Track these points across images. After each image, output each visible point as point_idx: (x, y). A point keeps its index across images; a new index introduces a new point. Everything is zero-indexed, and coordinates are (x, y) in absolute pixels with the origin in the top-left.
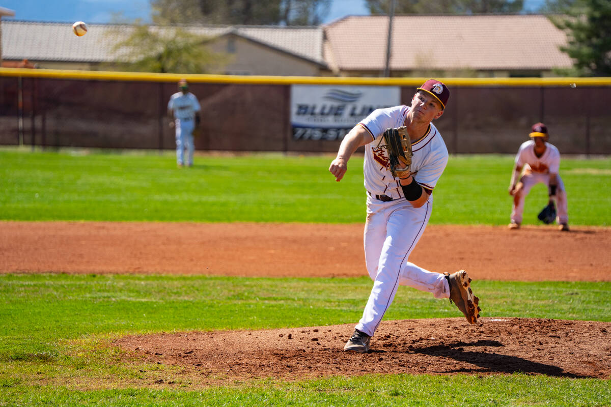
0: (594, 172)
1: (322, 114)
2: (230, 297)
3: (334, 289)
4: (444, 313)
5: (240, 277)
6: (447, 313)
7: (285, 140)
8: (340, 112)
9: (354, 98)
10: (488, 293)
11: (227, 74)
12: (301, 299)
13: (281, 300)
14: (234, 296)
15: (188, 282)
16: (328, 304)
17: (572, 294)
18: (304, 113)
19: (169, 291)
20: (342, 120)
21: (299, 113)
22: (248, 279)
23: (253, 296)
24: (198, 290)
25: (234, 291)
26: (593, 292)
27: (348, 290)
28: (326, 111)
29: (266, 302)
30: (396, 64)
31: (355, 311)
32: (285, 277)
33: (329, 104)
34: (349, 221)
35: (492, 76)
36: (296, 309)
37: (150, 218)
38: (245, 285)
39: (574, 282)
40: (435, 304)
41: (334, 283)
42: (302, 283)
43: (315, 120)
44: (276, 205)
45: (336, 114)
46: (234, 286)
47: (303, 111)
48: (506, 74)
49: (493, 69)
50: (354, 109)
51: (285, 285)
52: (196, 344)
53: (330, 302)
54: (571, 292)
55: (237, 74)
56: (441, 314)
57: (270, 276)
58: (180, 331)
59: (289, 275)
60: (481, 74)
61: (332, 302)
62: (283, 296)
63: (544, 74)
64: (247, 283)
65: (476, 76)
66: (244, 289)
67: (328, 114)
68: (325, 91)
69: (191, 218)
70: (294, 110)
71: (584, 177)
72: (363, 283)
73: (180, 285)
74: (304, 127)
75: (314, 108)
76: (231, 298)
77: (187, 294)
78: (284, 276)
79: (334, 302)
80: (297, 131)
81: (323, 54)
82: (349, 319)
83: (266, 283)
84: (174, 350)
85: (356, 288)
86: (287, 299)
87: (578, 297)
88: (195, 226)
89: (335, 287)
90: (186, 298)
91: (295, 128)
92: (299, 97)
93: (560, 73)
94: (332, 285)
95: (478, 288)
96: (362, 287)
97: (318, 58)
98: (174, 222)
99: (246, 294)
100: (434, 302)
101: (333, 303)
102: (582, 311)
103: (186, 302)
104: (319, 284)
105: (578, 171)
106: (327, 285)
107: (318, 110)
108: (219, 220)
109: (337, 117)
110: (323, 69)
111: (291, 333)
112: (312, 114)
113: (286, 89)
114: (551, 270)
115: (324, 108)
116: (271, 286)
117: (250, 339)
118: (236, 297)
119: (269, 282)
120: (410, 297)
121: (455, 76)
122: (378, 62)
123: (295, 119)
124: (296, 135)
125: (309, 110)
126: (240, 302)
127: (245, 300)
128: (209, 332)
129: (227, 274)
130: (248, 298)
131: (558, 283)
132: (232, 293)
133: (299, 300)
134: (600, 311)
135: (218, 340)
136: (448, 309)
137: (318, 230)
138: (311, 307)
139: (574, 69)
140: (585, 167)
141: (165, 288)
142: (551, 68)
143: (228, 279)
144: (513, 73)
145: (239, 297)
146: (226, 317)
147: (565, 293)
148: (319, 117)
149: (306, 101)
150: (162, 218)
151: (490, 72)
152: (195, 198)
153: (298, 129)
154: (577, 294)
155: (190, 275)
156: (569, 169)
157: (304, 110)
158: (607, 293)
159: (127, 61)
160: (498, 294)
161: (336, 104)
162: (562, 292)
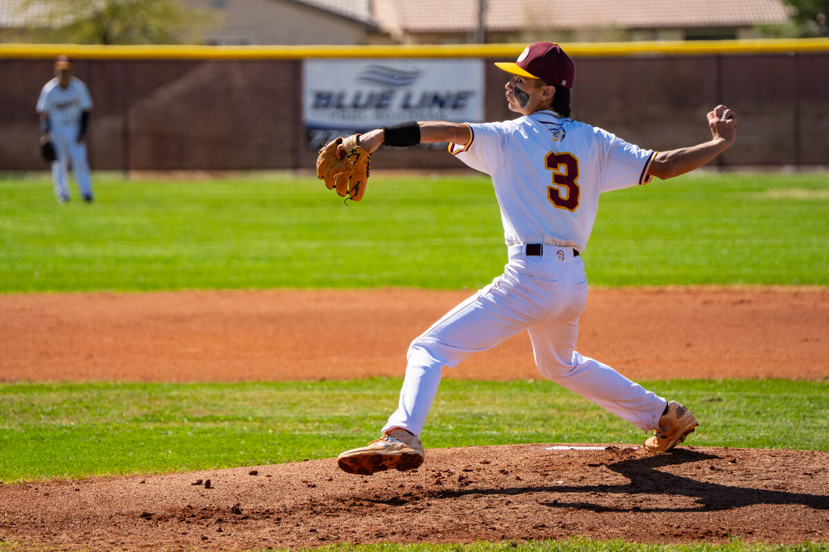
0: (801, 194)
1: (356, 106)
2: (139, 418)
3: (317, 401)
4: (491, 436)
5: (166, 384)
6: (495, 437)
7: (294, 150)
8: (384, 102)
9: (407, 79)
10: (575, 401)
11: (213, 43)
12: (258, 418)
13: (224, 420)
14: (146, 416)
15: (74, 395)
16: (301, 426)
17: (712, 400)
18: (326, 106)
19: (39, 411)
20: (388, 116)
21: (316, 106)
22: (178, 387)
23: (179, 414)
24: (87, 407)
25: (149, 408)
26: (747, 397)
27: (340, 402)
28: (363, 101)
29: (199, 424)
30: (496, 20)
31: (342, 436)
32: (242, 382)
33: (367, 89)
34: (372, 284)
35: (654, 38)
36: (243, 436)
37: (42, 287)
38: (169, 398)
39: (720, 381)
40: (480, 422)
41: (322, 389)
42: (266, 392)
43: (343, 117)
44: (257, 259)
45: (379, 106)
46: (149, 399)
47: (324, 102)
48: (678, 34)
49: (658, 25)
50: (408, 97)
51: (238, 395)
52: (48, 501)
53: (306, 422)
54: (710, 398)
55: (229, 43)
56: (484, 438)
57: (216, 381)
58: (30, 480)
59: (250, 377)
60: (637, 36)
61: (307, 422)
62: (231, 415)
63: (742, 33)
64: (175, 393)
65: (629, 39)
66: (167, 403)
67: (365, 106)
68: (360, 68)
69: (107, 286)
70: (308, 100)
71: (781, 202)
72: (370, 388)
73: (59, 400)
74: (327, 129)
75: (341, 96)
76: (141, 421)
77: (68, 414)
78: (242, 379)
79: (314, 422)
80: (315, 136)
81: (371, 7)
82: (328, 451)
83: (205, 392)
84: (8, 513)
85: (356, 397)
86: (235, 419)
87: (721, 405)
88: (112, 298)
89: (319, 397)
90: (65, 423)
91: (311, 130)
92: (316, 79)
93: (768, 31)
94: (317, 392)
95: (558, 393)
96: (365, 397)
97: (362, 13)
98: (79, 293)
99: (167, 412)
100: (480, 418)
101: (309, 424)
102: (720, 428)
103: (62, 428)
104: (295, 392)
105: (776, 194)
106: (307, 394)
107: (348, 101)
108: (156, 287)
109: (381, 111)
110: (372, 31)
111: (211, 478)
112: (339, 106)
113: (295, 65)
114: (687, 361)
115: (358, 96)
116: (213, 397)
117: (142, 490)
118: (150, 418)
119: (211, 392)
120: (442, 410)
121: (592, 40)
122: (464, 19)
123: (311, 115)
124: (313, 141)
125: (334, 100)
126: (151, 426)
127: (164, 422)
128: (80, 480)
129: (145, 379)
130: (169, 419)
131: (694, 382)
132: (145, 410)
133: (255, 419)
134: (749, 428)
135: (87, 494)
136: (499, 430)
137: (318, 300)
138: (270, 431)
139: (791, 25)
140: (789, 186)
141: (33, 405)
142: (754, 24)
143: (145, 388)
144: (692, 33)
145: (153, 417)
146: (121, 453)
147: (699, 400)
148: (351, 112)
149: (328, 86)
150: (61, 287)
151: (653, 31)
152: (124, 251)
153: (315, 131)
154: (719, 400)
155: (82, 382)
156: (761, 190)
157: (324, 100)
158: (769, 398)
159: (46, 25)
160: (589, 403)
161: (378, 89)
162: (694, 397)
